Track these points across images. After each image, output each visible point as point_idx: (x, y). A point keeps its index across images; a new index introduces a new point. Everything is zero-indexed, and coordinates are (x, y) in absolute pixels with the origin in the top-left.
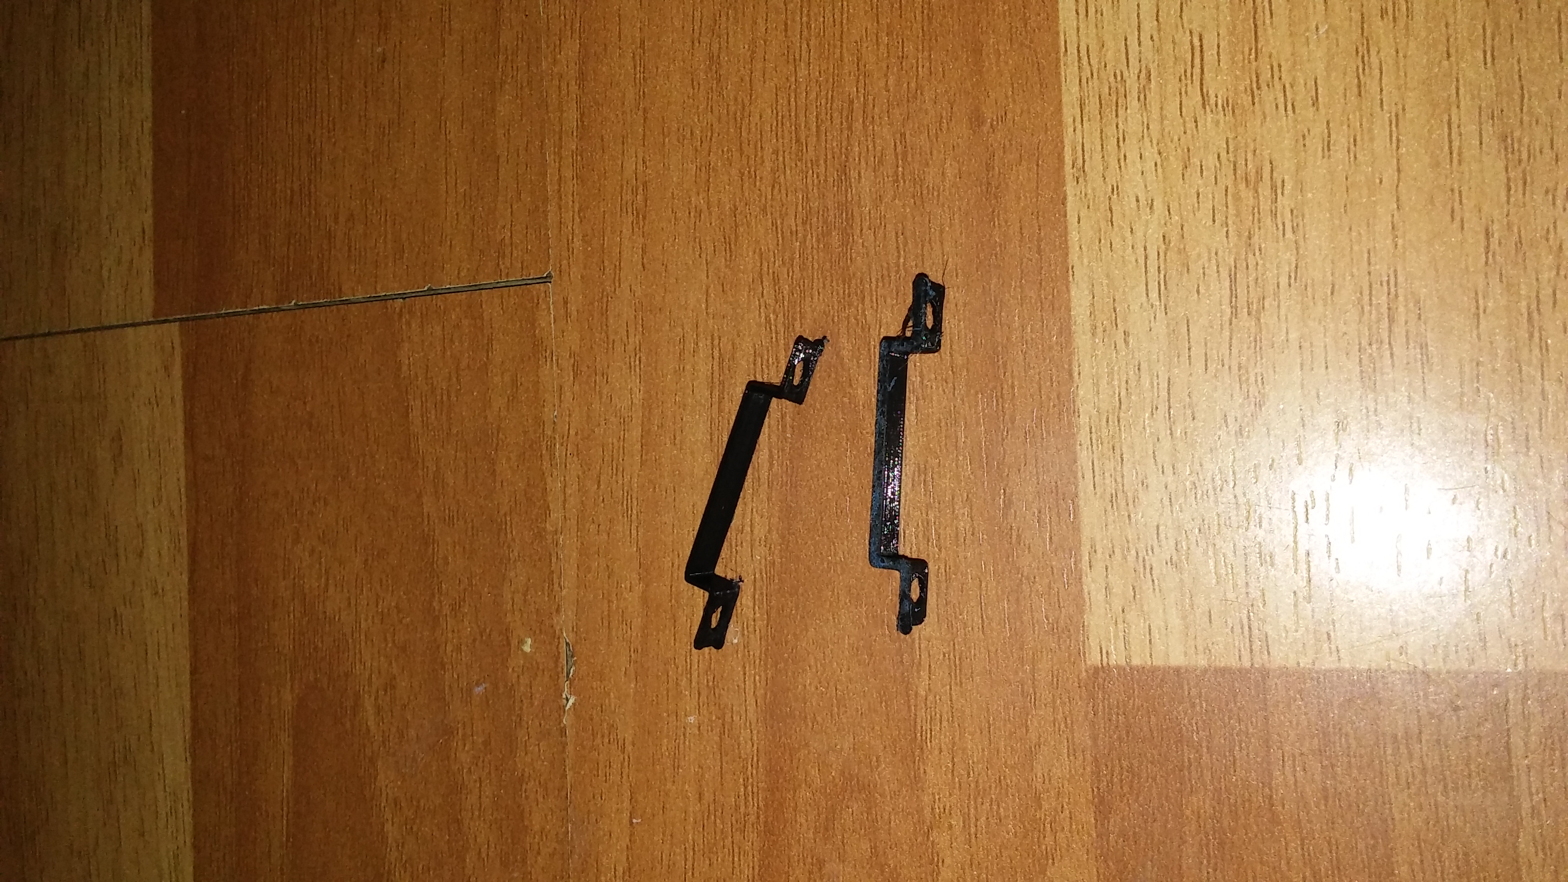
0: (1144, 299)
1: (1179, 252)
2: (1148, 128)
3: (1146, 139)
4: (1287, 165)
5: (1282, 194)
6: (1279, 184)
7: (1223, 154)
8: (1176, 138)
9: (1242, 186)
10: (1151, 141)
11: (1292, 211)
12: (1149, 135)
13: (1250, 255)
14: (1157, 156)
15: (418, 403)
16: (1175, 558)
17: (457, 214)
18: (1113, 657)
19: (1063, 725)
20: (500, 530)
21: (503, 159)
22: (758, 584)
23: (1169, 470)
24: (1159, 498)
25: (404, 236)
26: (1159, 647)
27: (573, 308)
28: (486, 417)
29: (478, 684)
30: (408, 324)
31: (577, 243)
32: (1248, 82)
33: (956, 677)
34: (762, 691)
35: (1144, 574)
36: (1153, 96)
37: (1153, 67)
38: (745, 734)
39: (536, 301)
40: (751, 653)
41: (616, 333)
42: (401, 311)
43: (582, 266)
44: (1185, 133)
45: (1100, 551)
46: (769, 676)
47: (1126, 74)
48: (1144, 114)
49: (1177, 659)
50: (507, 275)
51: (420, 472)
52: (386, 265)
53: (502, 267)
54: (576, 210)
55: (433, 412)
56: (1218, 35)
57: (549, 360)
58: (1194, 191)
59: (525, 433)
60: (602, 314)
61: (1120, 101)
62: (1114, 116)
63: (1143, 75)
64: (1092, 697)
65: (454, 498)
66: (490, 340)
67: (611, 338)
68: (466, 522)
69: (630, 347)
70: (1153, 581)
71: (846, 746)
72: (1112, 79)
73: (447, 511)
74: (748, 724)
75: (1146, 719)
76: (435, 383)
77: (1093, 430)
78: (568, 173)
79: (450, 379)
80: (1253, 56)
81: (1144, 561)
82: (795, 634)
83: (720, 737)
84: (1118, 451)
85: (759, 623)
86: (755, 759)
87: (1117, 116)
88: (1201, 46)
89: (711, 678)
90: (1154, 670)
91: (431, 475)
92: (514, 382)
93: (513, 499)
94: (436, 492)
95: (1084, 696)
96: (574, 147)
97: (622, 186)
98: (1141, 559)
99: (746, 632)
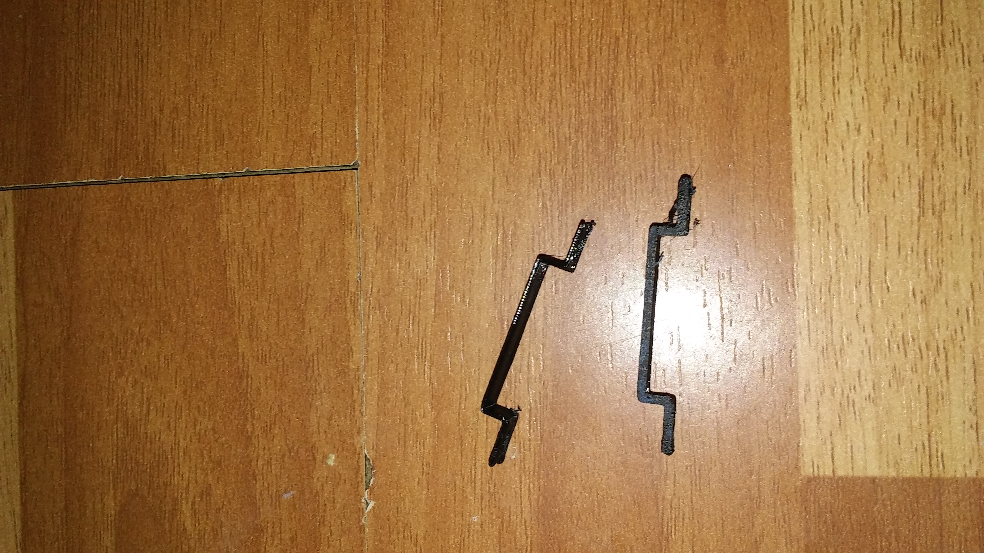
0: (851, 200)
1: (880, 165)
2: (857, 71)
3: (856, 79)
4: (963, 103)
5: (960, 125)
6: (958, 118)
7: (916, 93)
8: (879, 80)
9: (930, 118)
10: (860, 81)
11: (967, 139)
12: (858, 76)
13: (935, 170)
14: (864, 93)
15: (235, 263)
16: (872, 395)
17: (273, 111)
18: (822, 470)
19: (782, 521)
20: (308, 367)
21: (315, 69)
22: (533, 412)
23: (868, 330)
24: (861, 349)
25: (224, 127)
26: (860, 463)
27: (376, 191)
28: (297, 276)
29: (286, 492)
30: (227, 198)
31: (382, 140)
32: (935, 41)
33: (696, 485)
34: (536, 496)
35: (848, 407)
36: (862, 48)
37: (862, 25)
38: (520, 530)
39: (343, 184)
40: (527, 466)
41: (414, 212)
42: (221, 188)
43: (385, 157)
44: (886, 76)
45: (813, 389)
46: (542, 483)
47: (841, 29)
48: (855, 60)
49: (873, 471)
50: (318, 162)
51: (236, 320)
52: (208, 150)
53: (313, 155)
54: (381, 112)
55: (249, 271)
56: (913, 4)
57: (354, 232)
58: (892, 120)
59: (332, 289)
60: (402, 197)
61: (836, 49)
62: (831, 60)
63: (854, 30)
64: (805, 500)
65: (266, 340)
66: (301, 214)
67: (411, 215)
68: (277, 360)
69: (427, 224)
70: (855, 413)
71: (605, 539)
72: (829, 32)
73: (260, 352)
74: (523, 522)
75: (847, 517)
76: (251, 247)
77: (809, 298)
78: (374, 83)
79: (264, 244)
80: (939, 22)
81: (848, 397)
82: (563, 452)
83: (500, 533)
84: (828, 314)
85: (533, 443)
86: (529, 549)
87: (833, 60)
88: (900, 12)
89: (492, 486)
90: (854, 480)
91: (246, 322)
92: (322, 248)
93: (320, 343)
94: (251, 336)
95: (800, 500)
96: (380, 62)
97: (421, 95)
98: (845, 395)
99: (522, 450)
